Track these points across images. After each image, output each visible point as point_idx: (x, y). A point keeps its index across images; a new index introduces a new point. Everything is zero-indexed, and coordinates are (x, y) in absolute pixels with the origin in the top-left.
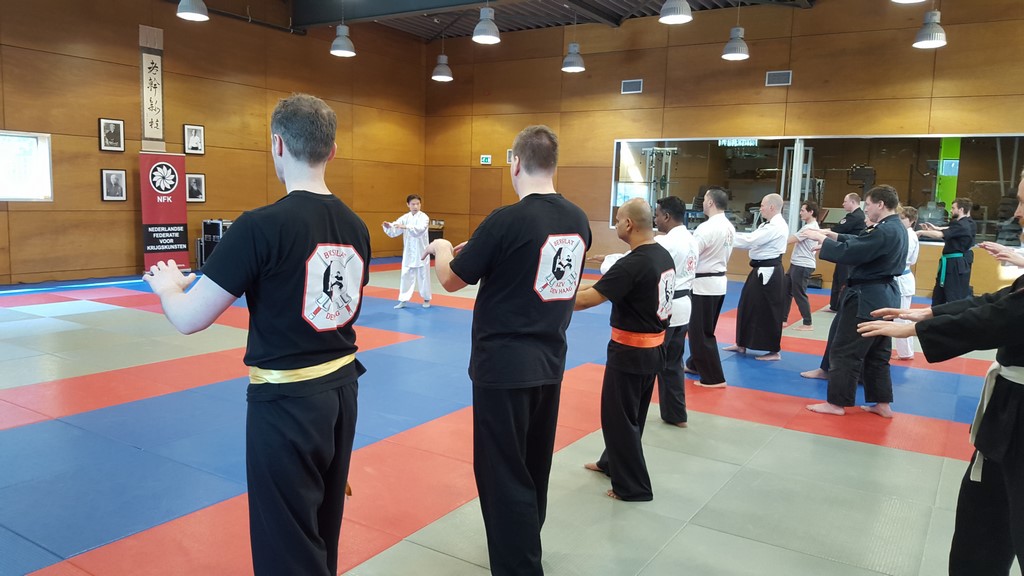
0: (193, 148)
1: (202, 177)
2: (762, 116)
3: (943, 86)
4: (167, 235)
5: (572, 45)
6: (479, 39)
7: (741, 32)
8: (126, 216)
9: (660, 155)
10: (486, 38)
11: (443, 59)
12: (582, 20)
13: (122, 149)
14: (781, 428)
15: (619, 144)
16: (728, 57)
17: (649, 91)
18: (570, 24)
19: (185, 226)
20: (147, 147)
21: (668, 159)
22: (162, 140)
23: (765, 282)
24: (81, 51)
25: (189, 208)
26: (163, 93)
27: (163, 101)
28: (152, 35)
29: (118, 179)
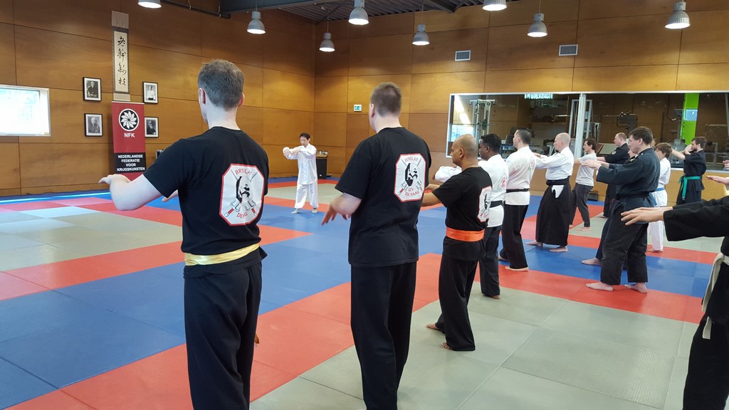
0: (150, 99)
1: (156, 119)
2: (556, 77)
3: (687, 56)
4: (131, 160)
5: (420, 26)
6: (354, 21)
7: (542, 17)
8: (102, 147)
9: (483, 105)
10: (359, 21)
11: (328, 36)
12: (428, 8)
13: (99, 99)
14: (567, 300)
15: (453, 97)
16: (532, 34)
17: (474, 59)
18: (419, 10)
19: (144, 154)
20: (117, 98)
21: (488, 108)
22: (128, 93)
23: (557, 196)
24: (71, 29)
25: (147, 141)
26: (128, 60)
27: (128, 65)
28: (121, 18)
29: (97, 120)
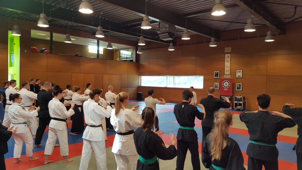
0: (239, 76)
8: (219, 93)
13: (219, 77)
19: (231, 97)
20: (225, 77)
22: (230, 75)
26: (230, 63)
27: (230, 65)
28: (228, 49)
29: (217, 84)
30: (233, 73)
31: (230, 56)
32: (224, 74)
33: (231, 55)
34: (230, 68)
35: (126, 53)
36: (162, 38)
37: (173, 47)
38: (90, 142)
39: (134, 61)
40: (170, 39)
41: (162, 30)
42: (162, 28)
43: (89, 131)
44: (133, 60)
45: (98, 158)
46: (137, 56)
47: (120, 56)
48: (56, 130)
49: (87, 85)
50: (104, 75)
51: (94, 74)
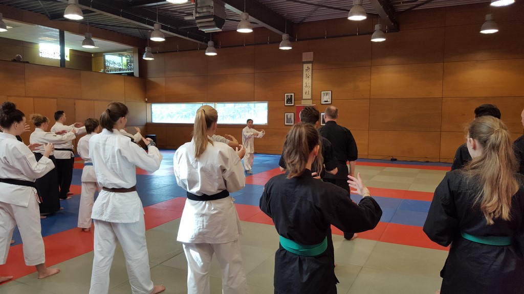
0: (325, 101)
13: (293, 104)
20: (304, 103)
22: (311, 99)
26: (312, 79)
27: (312, 83)
28: (308, 56)
29: (291, 115)
30: (316, 97)
31: (311, 68)
32: (301, 99)
33: (312, 66)
34: (312, 89)
35: (117, 61)
36: (200, 27)
37: (214, 49)
38: (111, 225)
39: (137, 74)
40: (217, 29)
41: (201, 11)
42: (201, 7)
43: (108, 201)
44: (133, 73)
45: (131, 260)
46: (143, 65)
47: (105, 67)
48: (13, 206)
49: (56, 113)
50: (77, 101)
51: (55, 100)
